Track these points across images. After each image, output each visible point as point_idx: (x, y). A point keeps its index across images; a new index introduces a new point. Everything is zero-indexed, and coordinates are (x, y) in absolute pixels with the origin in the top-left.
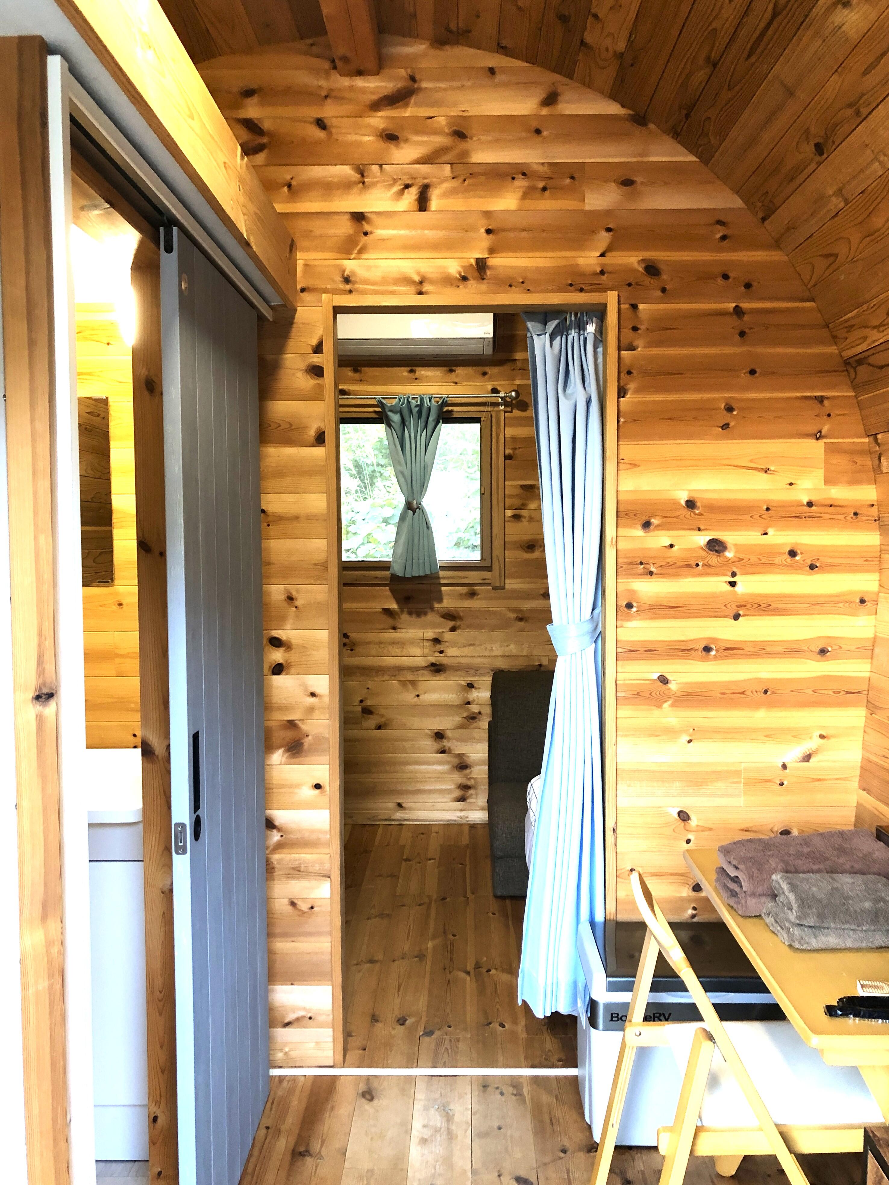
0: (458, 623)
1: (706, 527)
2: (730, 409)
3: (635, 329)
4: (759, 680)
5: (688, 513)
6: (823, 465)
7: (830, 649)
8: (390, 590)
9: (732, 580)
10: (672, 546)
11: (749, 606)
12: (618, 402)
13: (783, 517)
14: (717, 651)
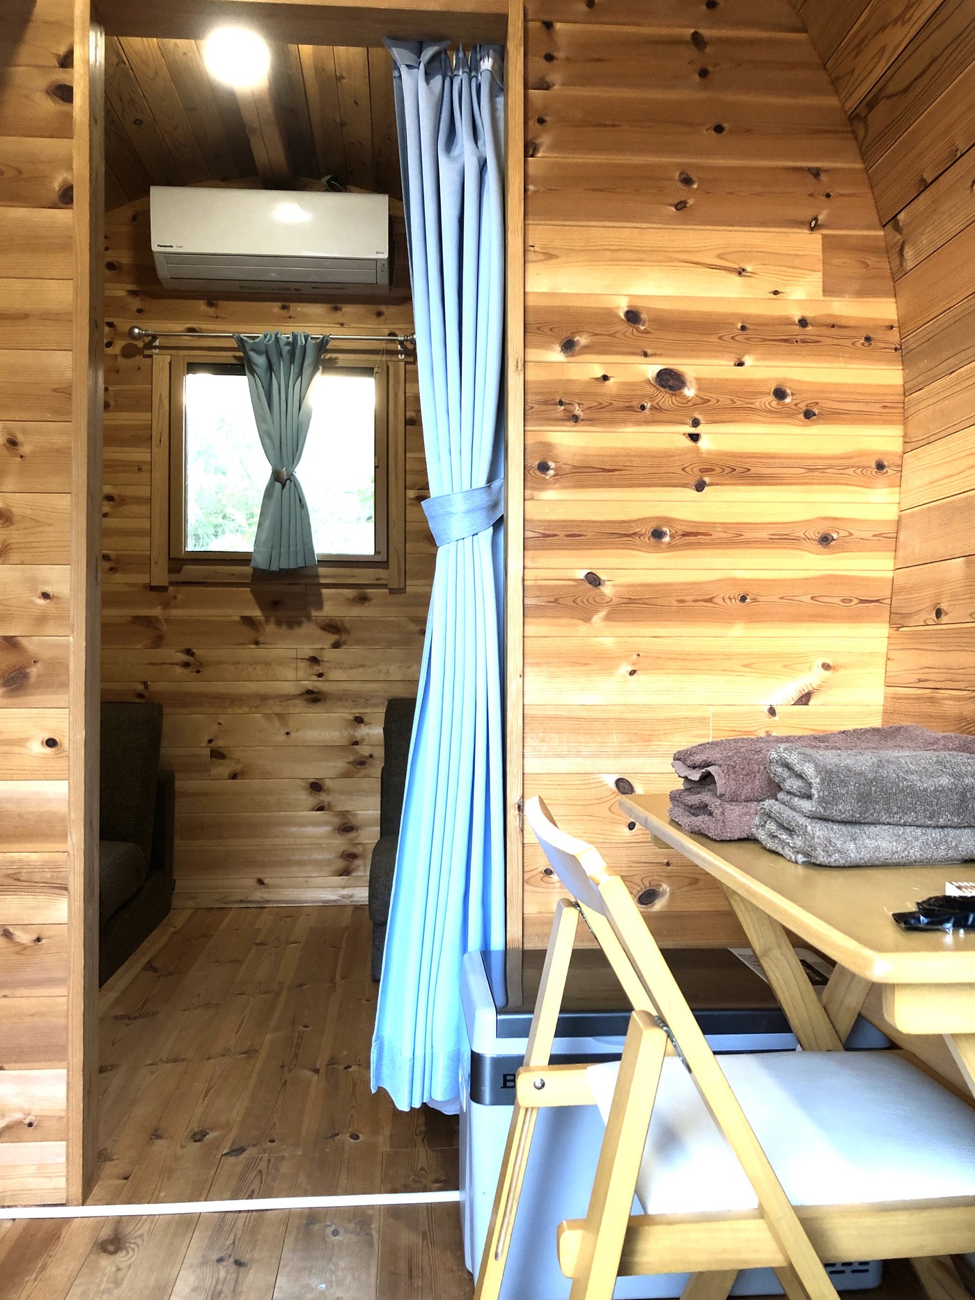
0: (344, 637)
1: (654, 352)
2: (687, 181)
3: (549, 58)
4: (734, 581)
5: (628, 329)
6: (821, 267)
7: (835, 536)
8: (251, 591)
9: (693, 430)
10: (605, 378)
11: (718, 470)
12: (525, 162)
13: (765, 340)
14: (672, 537)
